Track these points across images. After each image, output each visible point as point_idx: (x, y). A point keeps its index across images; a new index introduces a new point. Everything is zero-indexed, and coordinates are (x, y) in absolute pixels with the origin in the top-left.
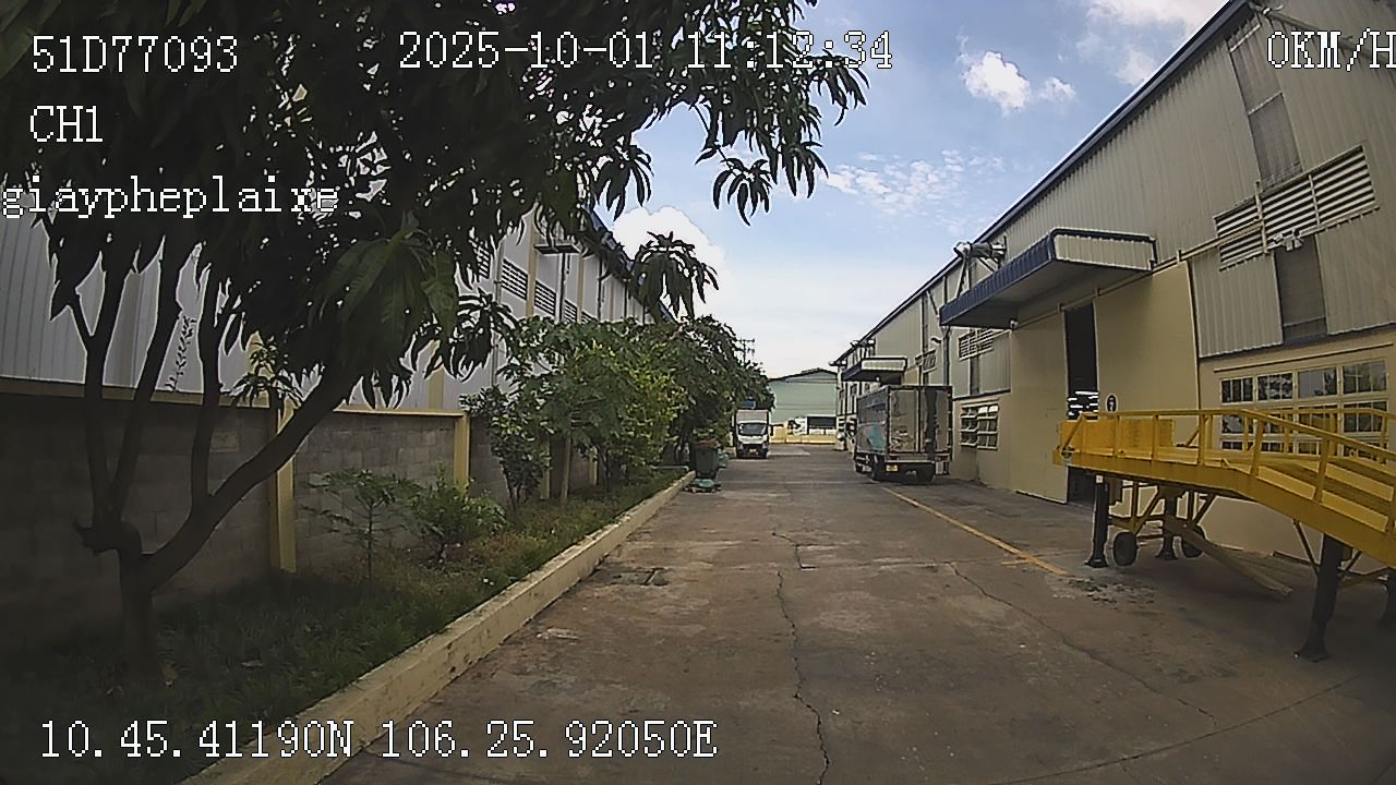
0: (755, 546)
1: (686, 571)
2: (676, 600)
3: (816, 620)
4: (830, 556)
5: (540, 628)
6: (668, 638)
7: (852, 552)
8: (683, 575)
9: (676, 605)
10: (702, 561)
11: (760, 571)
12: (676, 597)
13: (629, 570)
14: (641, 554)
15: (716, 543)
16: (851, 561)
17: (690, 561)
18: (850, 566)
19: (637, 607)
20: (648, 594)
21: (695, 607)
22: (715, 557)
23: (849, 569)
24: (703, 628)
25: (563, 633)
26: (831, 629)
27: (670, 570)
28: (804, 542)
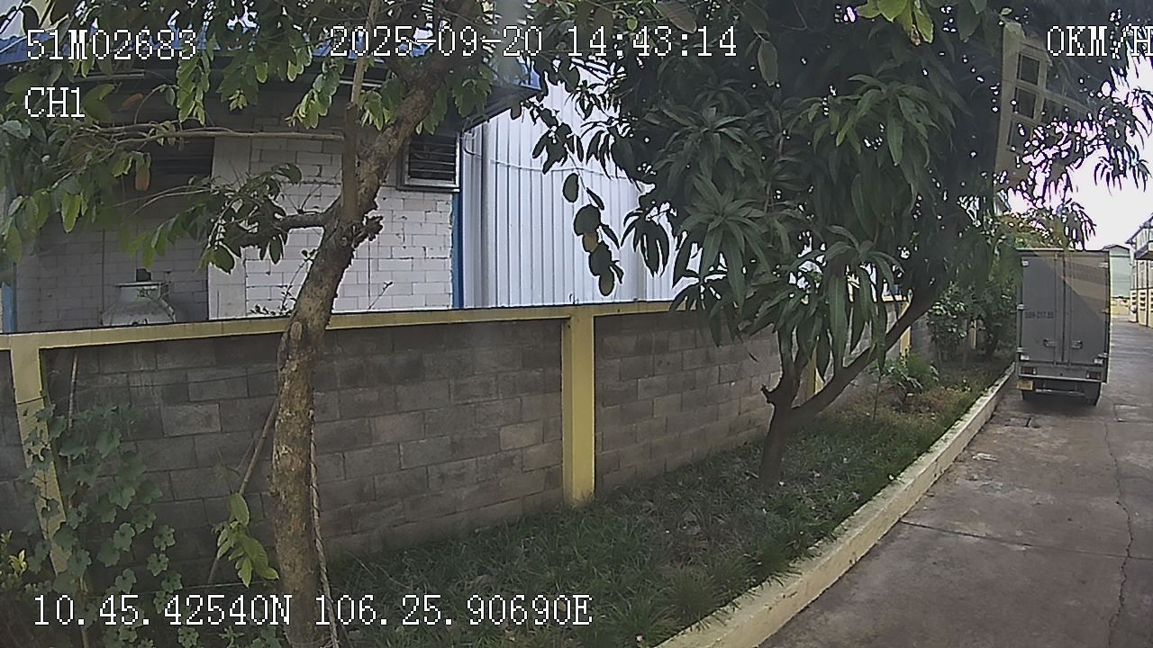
1: (1050, 419)
3: (1128, 458)
4: (1134, 414)
5: (973, 453)
6: (1048, 463)
8: (1048, 422)
10: (1058, 411)
13: (1012, 416)
14: (1019, 405)
17: (1051, 411)
19: (1026, 442)
20: (1030, 433)
21: (1059, 444)
24: (1066, 458)
25: (988, 456)
26: (1136, 465)
27: (1039, 417)
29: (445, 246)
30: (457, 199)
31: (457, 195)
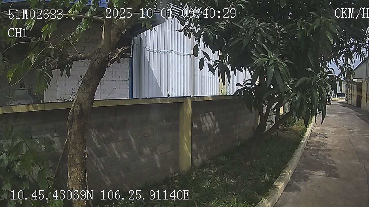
0: (340, 129)
2: (331, 141)
6: (334, 149)
8: (330, 136)
10: (332, 132)
11: (344, 136)
13: (318, 134)
14: (318, 130)
15: (332, 128)
20: (325, 140)
21: (336, 143)
22: (334, 131)
24: (339, 147)
27: (326, 134)
28: (350, 129)
29: (127, 76)
30: (131, 60)
31: (131, 59)
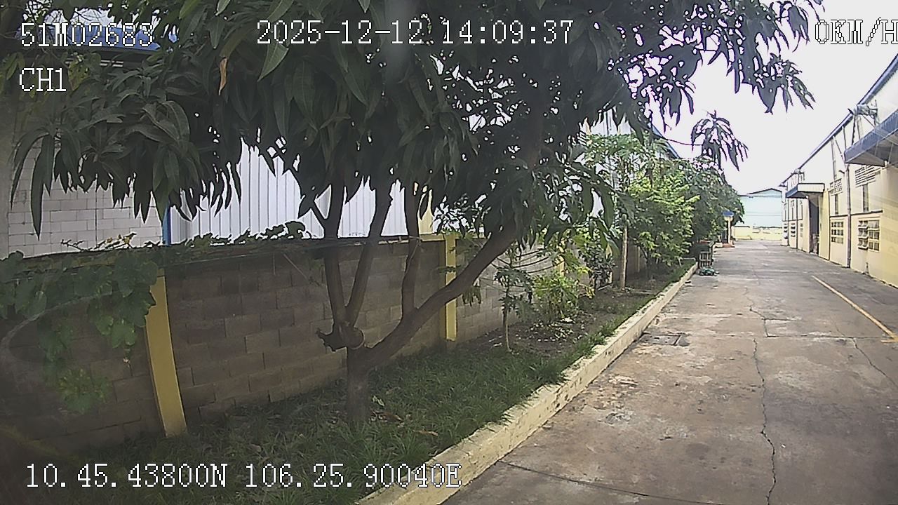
0: (740, 318)
1: (699, 336)
2: (694, 358)
3: (776, 376)
4: (784, 328)
5: (611, 375)
6: (689, 385)
7: (798, 326)
8: (697, 339)
9: (694, 362)
10: (708, 328)
11: (743, 338)
12: (694, 356)
13: (663, 335)
14: (671, 323)
15: (716, 316)
16: (796, 333)
17: (701, 328)
18: (796, 336)
19: (670, 361)
20: (677, 353)
21: (705, 363)
22: (716, 326)
23: (795, 338)
25: (625, 380)
26: (784, 384)
27: (689, 335)
28: (769, 317)
